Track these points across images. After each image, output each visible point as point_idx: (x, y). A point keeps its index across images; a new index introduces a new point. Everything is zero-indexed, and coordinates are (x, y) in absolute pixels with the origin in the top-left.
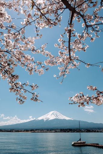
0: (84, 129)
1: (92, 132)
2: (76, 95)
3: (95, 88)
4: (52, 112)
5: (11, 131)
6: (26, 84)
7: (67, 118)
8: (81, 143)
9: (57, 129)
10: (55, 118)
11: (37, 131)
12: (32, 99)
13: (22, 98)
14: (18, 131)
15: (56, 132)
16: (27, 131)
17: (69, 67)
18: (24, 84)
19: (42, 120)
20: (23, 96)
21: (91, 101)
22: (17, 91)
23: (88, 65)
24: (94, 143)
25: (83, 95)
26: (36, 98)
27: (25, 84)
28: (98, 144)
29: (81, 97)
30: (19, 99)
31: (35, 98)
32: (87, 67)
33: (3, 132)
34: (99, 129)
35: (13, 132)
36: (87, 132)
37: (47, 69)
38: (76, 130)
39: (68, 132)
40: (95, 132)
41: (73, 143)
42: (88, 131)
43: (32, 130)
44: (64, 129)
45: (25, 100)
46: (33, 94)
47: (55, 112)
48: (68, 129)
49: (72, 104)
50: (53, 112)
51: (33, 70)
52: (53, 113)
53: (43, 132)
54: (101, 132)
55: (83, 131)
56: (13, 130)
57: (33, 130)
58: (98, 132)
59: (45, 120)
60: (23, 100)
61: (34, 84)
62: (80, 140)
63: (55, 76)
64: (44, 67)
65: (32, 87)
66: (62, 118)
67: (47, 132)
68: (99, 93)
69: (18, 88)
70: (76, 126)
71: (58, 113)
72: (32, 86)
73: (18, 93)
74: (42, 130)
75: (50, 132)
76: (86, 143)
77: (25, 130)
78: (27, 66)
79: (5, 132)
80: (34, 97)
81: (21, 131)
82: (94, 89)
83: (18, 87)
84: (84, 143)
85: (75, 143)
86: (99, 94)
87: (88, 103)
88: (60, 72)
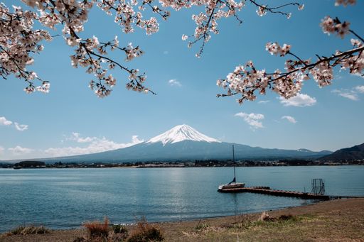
0: (241, 160)
1: (257, 165)
2: (237, 69)
3: (287, 48)
4: (178, 127)
5: (96, 165)
6: (113, 43)
7: (209, 140)
8: (236, 186)
9: (189, 161)
10: (185, 138)
11: (149, 165)
12: (129, 86)
13: (104, 82)
14: (110, 166)
15: (186, 166)
16: (129, 164)
17: (218, 15)
18: (106, 45)
19: (159, 143)
20: (107, 78)
21: (273, 85)
22: (91, 62)
23: (263, 9)
24: (261, 186)
25: (254, 69)
26: (138, 84)
27: (109, 44)
28: (268, 188)
29: (248, 73)
30: (98, 85)
31: (136, 84)
32: (260, 14)
33: (79, 167)
34: (270, 160)
35: (100, 167)
36: (247, 165)
37: (164, 16)
38: (226, 163)
39: (209, 167)
40: (263, 165)
41: (220, 188)
42: (250, 163)
43: (139, 164)
44: (202, 161)
45: (112, 86)
46: (131, 72)
47: (185, 127)
48: (210, 160)
49: (224, 95)
50: (180, 126)
51: (134, 21)
52: (181, 129)
53: (161, 167)
54: (274, 165)
55: (241, 163)
56: (100, 163)
57: (141, 163)
58: (268, 165)
59: (164, 142)
60: (107, 88)
61: (131, 46)
62: (234, 181)
63: (184, 38)
64: (158, 9)
65: (127, 52)
66: (199, 139)
67: (170, 167)
68: (293, 64)
69: (91, 55)
70: (227, 155)
71: (191, 130)
72: (127, 48)
73: (94, 68)
74: (158, 163)
75: (174, 167)
76: (246, 187)
77: (124, 163)
78: (117, 10)
79: (83, 167)
80: (135, 82)
81: (116, 166)
82: (283, 51)
83: (91, 53)
84: (242, 186)
85: (224, 188)
86: (292, 67)
87: (263, 90)
88: (197, 28)
